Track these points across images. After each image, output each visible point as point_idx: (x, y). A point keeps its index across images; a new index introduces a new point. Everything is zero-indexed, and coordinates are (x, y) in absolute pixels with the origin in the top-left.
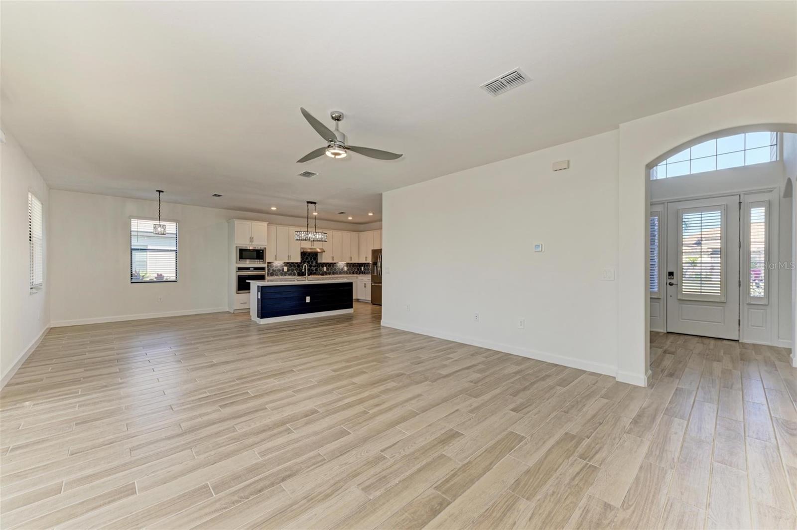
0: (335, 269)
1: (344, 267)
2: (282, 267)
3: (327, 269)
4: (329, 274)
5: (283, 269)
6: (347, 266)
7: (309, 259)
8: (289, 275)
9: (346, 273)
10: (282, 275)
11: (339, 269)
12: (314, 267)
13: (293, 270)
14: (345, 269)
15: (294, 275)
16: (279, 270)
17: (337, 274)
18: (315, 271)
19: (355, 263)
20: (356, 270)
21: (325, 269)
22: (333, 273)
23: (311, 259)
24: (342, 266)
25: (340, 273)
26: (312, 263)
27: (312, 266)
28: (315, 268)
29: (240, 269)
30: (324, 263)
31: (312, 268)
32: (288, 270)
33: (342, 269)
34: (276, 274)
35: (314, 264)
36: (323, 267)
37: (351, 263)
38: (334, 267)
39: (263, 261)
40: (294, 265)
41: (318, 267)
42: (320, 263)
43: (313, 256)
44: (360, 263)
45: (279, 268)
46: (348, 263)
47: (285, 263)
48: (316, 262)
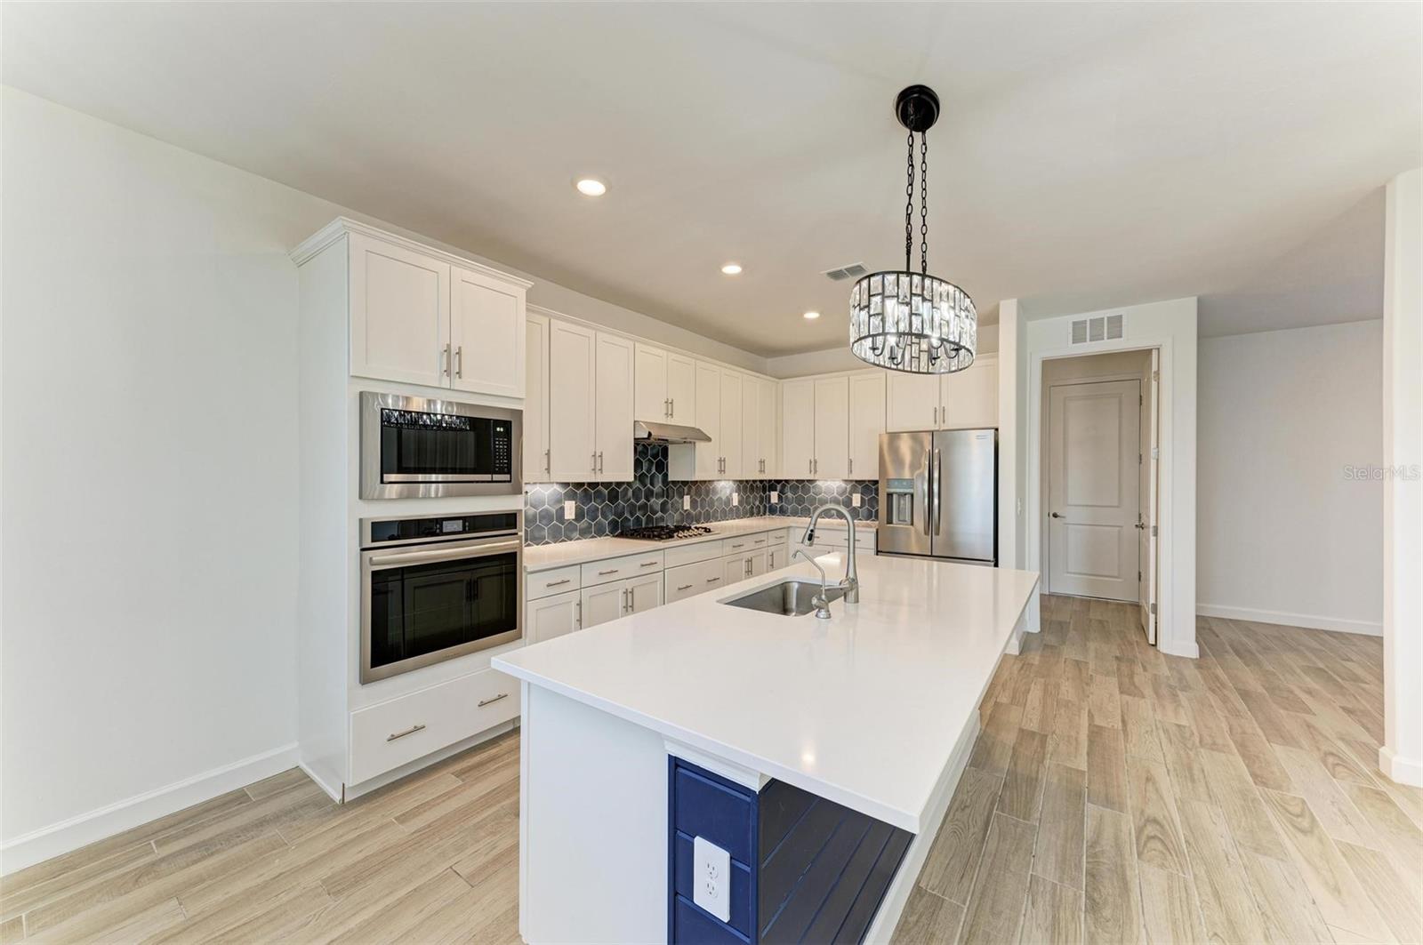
0: (712, 503)
1: (731, 494)
2: (559, 501)
3: (693, 503)
4: (698, 520)
5: (562, 509)
6: (738, 490)
7: (645, 467)
8: (584, 533)
9: (738, 511)
10: (557, 537)
11: (720, 498)
12: (658, 496)
14: (735, 499)
15: (600, 532)
16: (546, 516)
17: (717, 520)
19: (754, 481)
20: (757, 503)
21: (687, 503)
22: (708, 518)
23: (649, 470)
24: (728, 492)
25: (725, 517)
26: (652, 484)
27: (651, 494)
28: (660, 501)
29: (382, 531)
30: (685, 483)
31: (653, 500)
32: (580, 515)
33: (729, 499)
35: (658, 486)
36: (681, 495)
37: (747, 481)
38: (708, 496)
39: (506, 477)
40: (599, 491)
41: (667, 497)
42: (673, 482)
43: (655, 456)
44: (770, 481)
45: (546, 506)
46: (741, 482)
47: (567, 484)
48: (660, 476)
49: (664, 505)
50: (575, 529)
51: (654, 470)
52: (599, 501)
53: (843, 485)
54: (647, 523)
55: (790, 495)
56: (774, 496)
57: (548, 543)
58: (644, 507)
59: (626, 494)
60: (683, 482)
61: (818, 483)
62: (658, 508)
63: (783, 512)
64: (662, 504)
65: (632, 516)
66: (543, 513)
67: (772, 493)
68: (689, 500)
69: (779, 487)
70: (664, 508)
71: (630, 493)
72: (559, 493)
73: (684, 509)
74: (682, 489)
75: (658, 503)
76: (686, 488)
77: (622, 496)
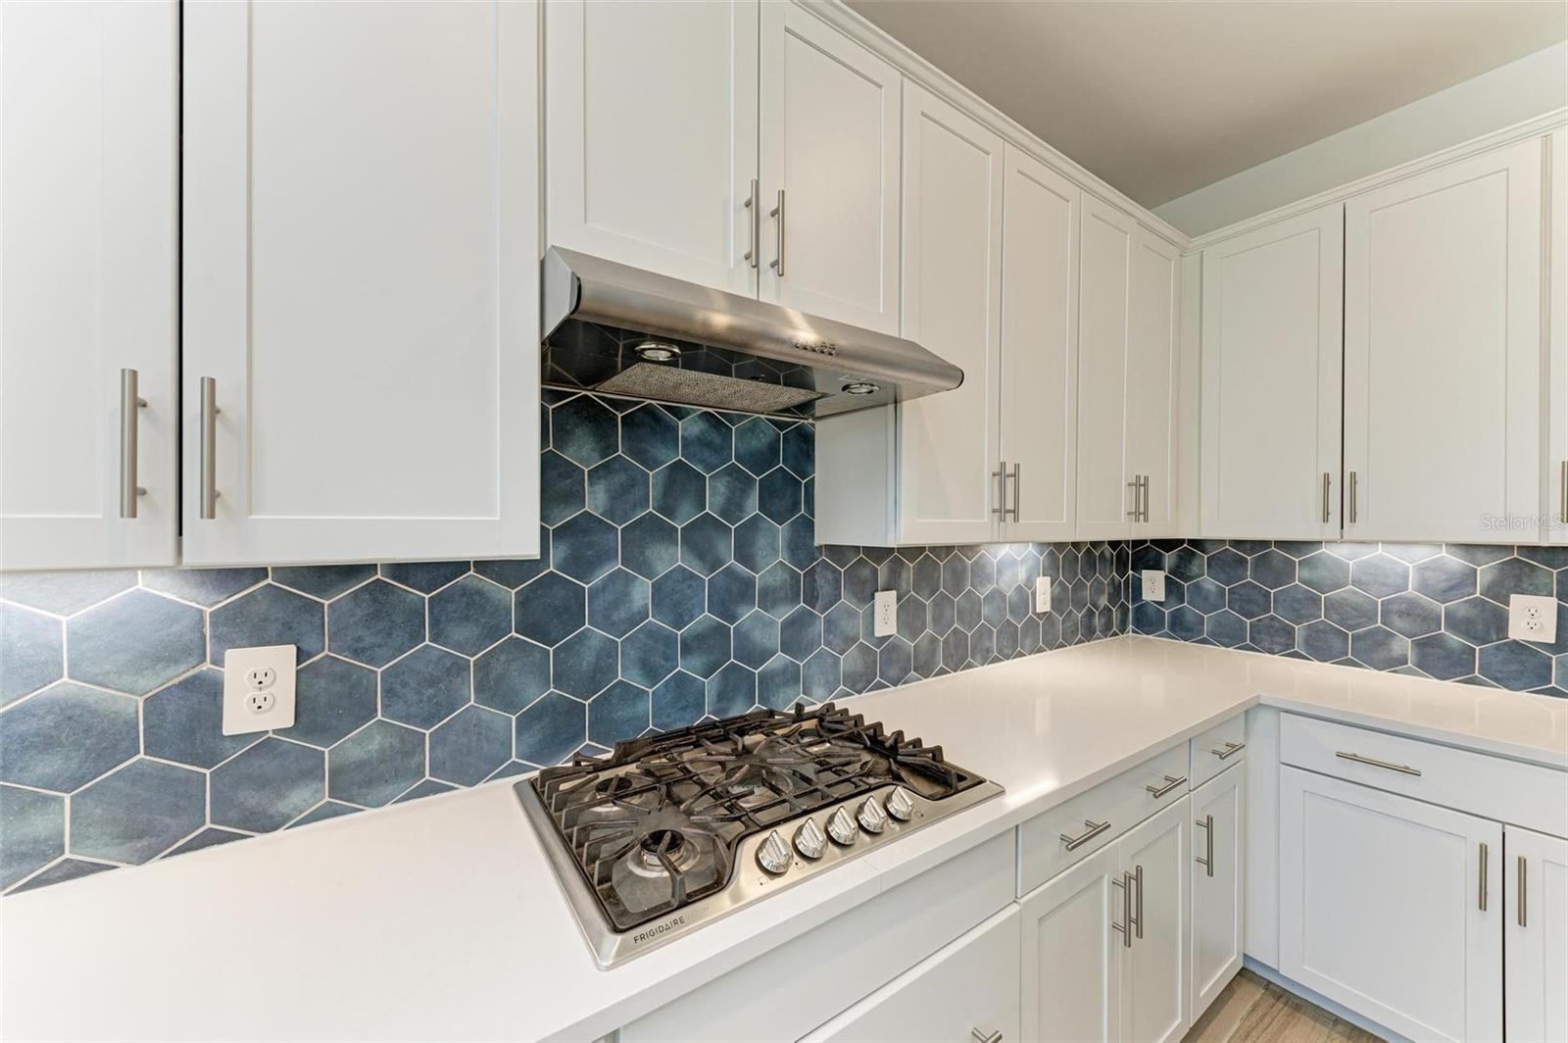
1: (1030, 582)
3: (908, 614)
4: (926, 664)
6: (1051, 569)
7: (712, 501)
11: (997, 595)
12: (769, 599)
14: (1042, 595)
18: (779, 660)
19: (1095, 544)
20: (1103, 601)
21: (885, 614)
22: (958, 655)
23: (732, 509)
24: (1022, 574)
25: (1008, 642)
26: (745, 556)
27: (743, 592)
28: (785, 613)
30: (878, 554)
31: (748, 614)
32: (327, 709)
33: (1025, 596)
35: (773, 563)
36: (868, 593)
37: (1076, 545)
38: (957, 587)
41: (811, 600)
42: (834, 550)
43: (762, 460)
44: (1137, 543)
46: (1060, 546)
48: (782, 531)
49: (794, 625)
50: (310, 771)
51: (752, 507)
52: (461, 632)
53: (1456, 562)
54: (724, 697)
55: (1209, 583)
56: (1153, 585)
58: (710, 642)
59: (623, 597)
60: (868, 550)
61: (1324, 549)
62: (774, 638)
63: (1182, 628)
64: (786, 625)
65: (651, 673)
67: (1146, 574)
68: (894, 607)
69: (1169, 558)
70: (794, 638)
71: (642, 591)
72: (176, 613)
73: (877, 635)
74: (865, 572)
75: (772, 623)
76: (882, 570)
77: (600, 603)
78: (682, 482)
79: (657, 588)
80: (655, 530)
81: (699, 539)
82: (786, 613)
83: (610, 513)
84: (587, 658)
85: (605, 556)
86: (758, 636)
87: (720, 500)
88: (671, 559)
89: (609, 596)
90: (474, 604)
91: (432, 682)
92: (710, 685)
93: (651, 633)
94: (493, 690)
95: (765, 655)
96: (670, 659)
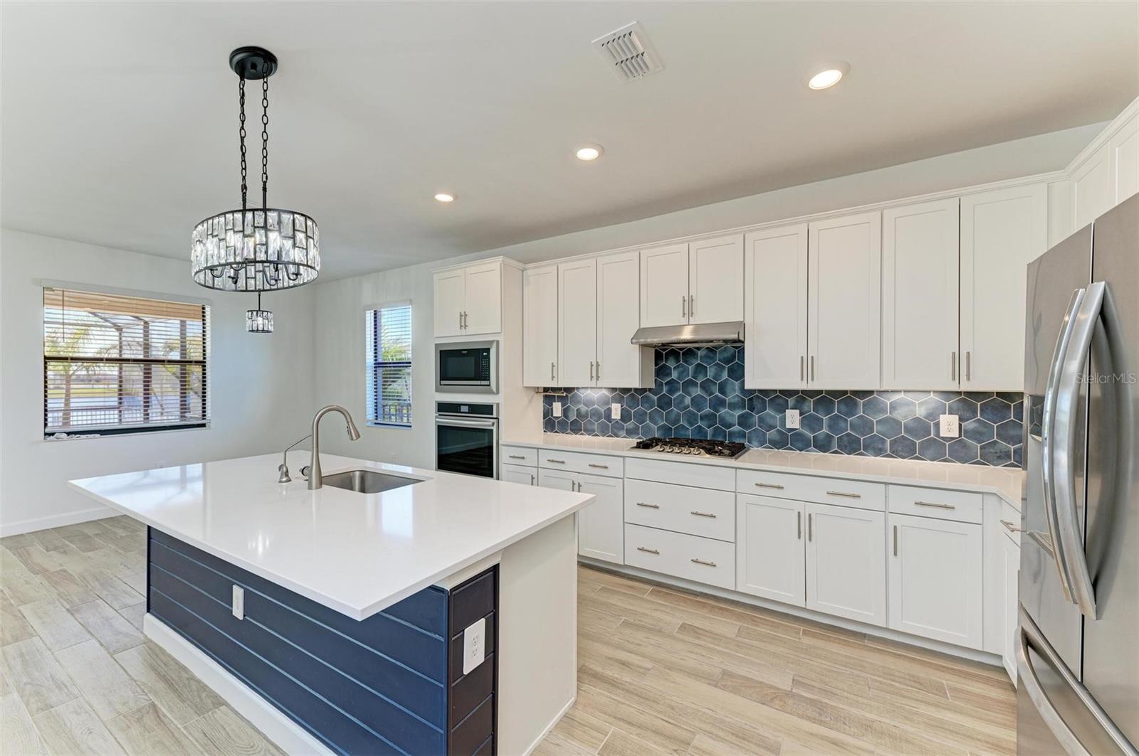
0: (866, 426)
2: (607, 403)
3: (806, 420)
4: (823, 446)
5: (610, 410)
6: (962, 409)
7: (710, 374)
9: (957, 451)
10: (604, 431)
12: (732, 406)
13: (641, 417)
14: (949, 426)
16: (595, 414)
17: (879, 452)
18: (736, 428)
21: (793, 419)
22: (851, 446)
23: (717, 376)
25: (904, 449)
26: (722, 390)
27: (722, 403)
28: (738, 413)
29: (443, 408)
30: (787, 392)
31: (724, 411)
32: (625, 417)
33: (923, 424)
34: (589, 427)
35: (728, 395)
36: (782, 409)
39: (486, 383)
40: (647, 397)
41: (752, 409)
42: (755, 390)
45: (596, 406)
47: (614, 389)
48: (737, 384)
49: (743, 417)
50: (622, 428)
51: (725, 375)
52: (647, 405)
54: (713, 435)
57: (597, 435)
58: (710, 418)
59: (682, 401)
60: (782, 392)
62: (735, 420)
64: (740, 416)
65: (691, 424)
66: (594, 411)
68: (797, 416)
70: (743, 421)
71: (688, 400)
72: (607, 396)
73: (787, 427)
74: (780, 401)
75: (733, 415)
76: (791, 401)
77: (676, 402)
78: (700, 369)
79: (692, 400)
80: (691, 383)
81: (704, 386)
82: (740, 412)
83: (679, 378)
84: (673, 416)
85: (678, 390)
86: (729, 419)
87: (712, 374)
88: (697, 391)
89: (678, 400)
90: (647, 399)
91: (641, 415)
92: (710, 431)
93: (690, 412)
94: (652, 419)
95: (730, 426)
96: (696, 420)
